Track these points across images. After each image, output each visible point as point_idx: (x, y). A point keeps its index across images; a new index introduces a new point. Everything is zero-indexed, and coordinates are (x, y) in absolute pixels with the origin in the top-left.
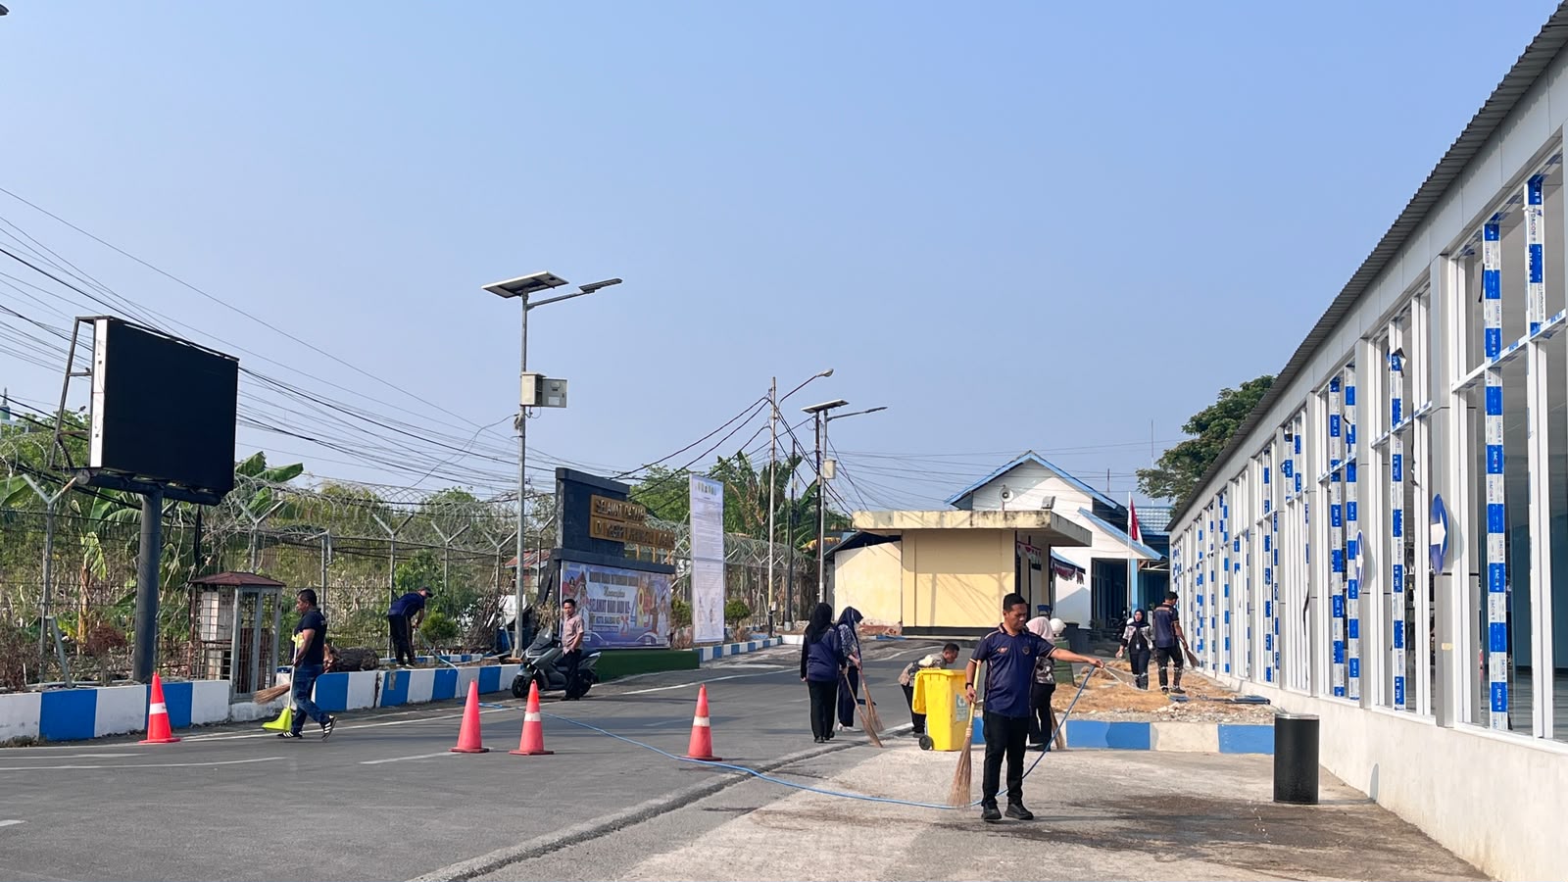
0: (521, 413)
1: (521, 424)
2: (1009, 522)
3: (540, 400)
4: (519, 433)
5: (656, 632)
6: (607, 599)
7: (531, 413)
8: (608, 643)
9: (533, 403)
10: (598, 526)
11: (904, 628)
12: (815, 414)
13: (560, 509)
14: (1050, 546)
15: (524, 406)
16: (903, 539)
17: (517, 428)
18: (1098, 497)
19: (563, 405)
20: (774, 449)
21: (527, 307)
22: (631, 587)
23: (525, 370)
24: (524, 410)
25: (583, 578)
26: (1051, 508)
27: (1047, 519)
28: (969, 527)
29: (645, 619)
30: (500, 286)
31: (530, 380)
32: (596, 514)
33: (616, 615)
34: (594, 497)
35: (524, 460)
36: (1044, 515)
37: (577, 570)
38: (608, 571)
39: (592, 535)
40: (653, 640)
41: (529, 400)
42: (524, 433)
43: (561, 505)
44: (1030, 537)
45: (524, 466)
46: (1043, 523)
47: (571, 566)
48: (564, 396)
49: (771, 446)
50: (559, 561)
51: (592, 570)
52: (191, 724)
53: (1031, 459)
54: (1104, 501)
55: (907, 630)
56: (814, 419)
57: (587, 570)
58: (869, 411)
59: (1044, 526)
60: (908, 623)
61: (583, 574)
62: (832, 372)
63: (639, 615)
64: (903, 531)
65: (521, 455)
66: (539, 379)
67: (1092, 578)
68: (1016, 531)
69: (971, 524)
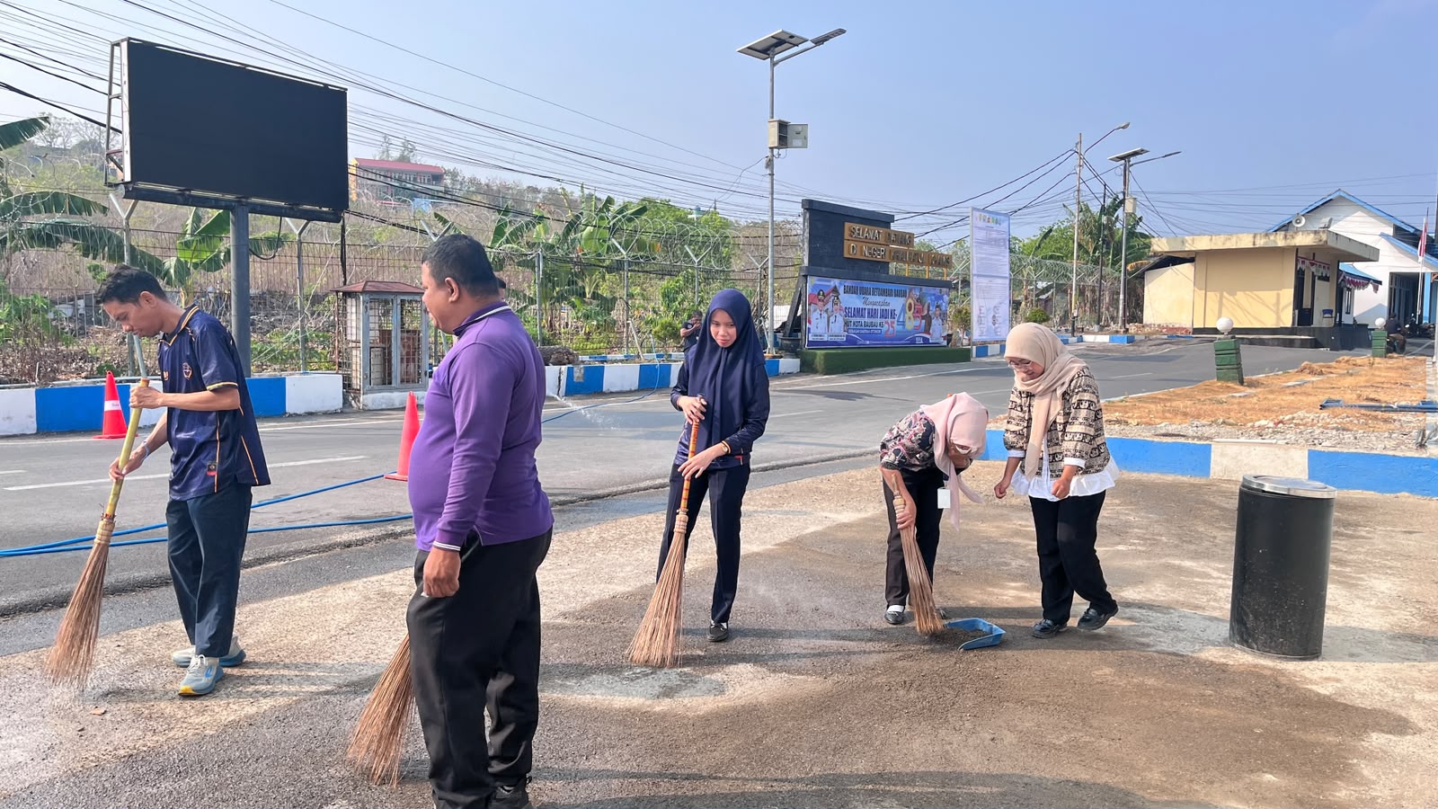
0: (769, 154)
1: (770, 164)
2: (1288, 241)
3: (783, 141)
4: (768, 172)
5: (929, 334)
6: (867, 307)
7: (779, 155)
8: (868, 342)
9: (776, 145)
10: (851, 249)
11: (1194, 329)
12: (1123, 161)
13: (807, 235)
14: (1339, 262)
15: (772, 148)
16: (1197, 259)
17: (767, 167)
18: (1399, 224)
19: (805, 146)
20: (1078, 191)
21: (774, 64)
22: (897, 298)
23: (772, 117)
24: (772, 152)
25: (835, 290)
26: (1328, 228)
27: (1324, 237)
28: (1252, 246)
29: (917, 322)
30: (749, 48)
31: (774, 127)
32: (850, 238)
33: (878, 320)
34: (847, 225)
35: (772, 194)
36: (1321, 234)
37: (828, 284)
38: (866, 284)
39: (846, 255)
40: (926, 340)
41: (773, 143)
42: (772, 171)
43: (807, 230)
44: (1314, 254)
45: (773, 199)
46: (1320, 241)
47: (819, 280)
48: (806, 138)
49: (1076, 188)
50: (805, 276)
51: (846, 284)
52: (286, 413)
53: (1341, 196)
54: (1404, 227)
55: (1196, 331)
56: (1122, 167)
57: (840, 284)
58: (1166, 156)
59: (1320, 243)
60: (1199, 325)
61: (835, 287)
62: (1128, 125)
63: (907, 320)
64: (1197, 252)
65: (770, 190)
66: (783, 126)
67: (1391, 289)
68: (1297, 249)
69: (1254, 244)
